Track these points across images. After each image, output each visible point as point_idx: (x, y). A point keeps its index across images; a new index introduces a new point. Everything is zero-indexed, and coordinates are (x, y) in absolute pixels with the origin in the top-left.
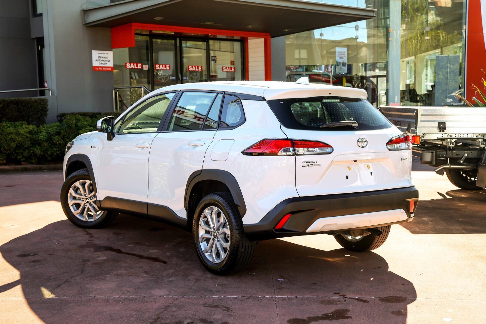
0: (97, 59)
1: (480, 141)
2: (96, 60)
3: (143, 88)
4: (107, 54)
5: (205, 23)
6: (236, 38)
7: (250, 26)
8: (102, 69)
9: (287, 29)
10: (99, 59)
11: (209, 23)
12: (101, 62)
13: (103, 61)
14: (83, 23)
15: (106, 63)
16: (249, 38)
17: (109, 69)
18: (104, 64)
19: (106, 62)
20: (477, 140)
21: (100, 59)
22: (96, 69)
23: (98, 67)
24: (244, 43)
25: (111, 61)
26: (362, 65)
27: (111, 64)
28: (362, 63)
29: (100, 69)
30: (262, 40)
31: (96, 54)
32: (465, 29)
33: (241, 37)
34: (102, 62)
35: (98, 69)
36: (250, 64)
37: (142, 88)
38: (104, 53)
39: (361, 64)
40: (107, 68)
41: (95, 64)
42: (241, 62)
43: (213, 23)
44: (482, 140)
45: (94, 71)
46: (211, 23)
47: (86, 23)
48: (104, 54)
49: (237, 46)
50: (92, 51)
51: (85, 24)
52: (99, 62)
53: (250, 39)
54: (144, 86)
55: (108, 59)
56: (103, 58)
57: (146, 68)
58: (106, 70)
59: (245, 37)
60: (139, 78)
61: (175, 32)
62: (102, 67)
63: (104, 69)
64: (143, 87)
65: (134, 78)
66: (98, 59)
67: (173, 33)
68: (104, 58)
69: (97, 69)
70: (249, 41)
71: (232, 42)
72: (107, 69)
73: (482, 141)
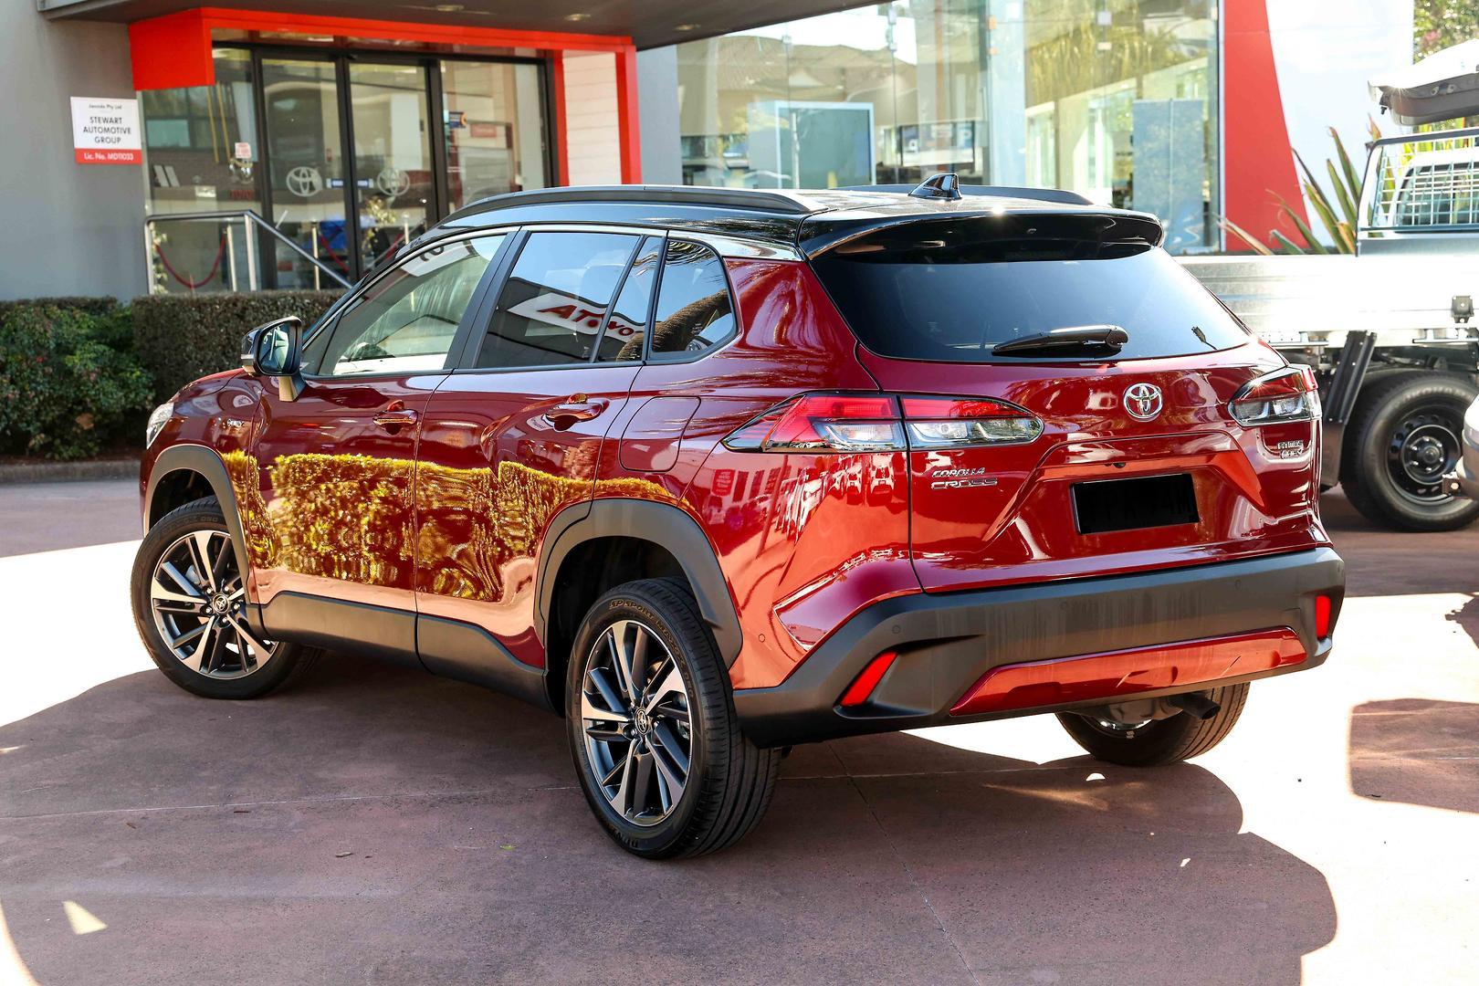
0: (89, 125)
1: (1317, 353)
2: (85, 130)
3: (249, 216)
4: (120, 107)
5: (434, 5)
6: (520, 52)
7: (575, 17)
8: (106, 156)
9: (687, 23)
10: (94, 125)
11: (449, 8)
12: (100, 135)
13: (107, 130)
14: (39, 9)
15: (119, 140)
16: (565, 52)
17: (129, 158)
18: (111, 140)
19: (116, 135)
20: (1308, 349)
21: (98, 125)
22: (86, 158)
23: (92, 152)
24: (548, 67)
25: (132, 131)
26: (888, 132)
27: (133, 141)
28: (887, 127)
29: (100, 157)
30: (608, 59)
31: (84, 110)
32: (1216, 18)
33: (538, 51)
34: (105, 135)
35: (94, 156)
36: (571, 137)
37: (246, 217)
38: (108, 106)
39: (885, 131)
40: (120, 154)
41: (83, 141)
42: (543, 129)
43: (461, 7)
44: (1322, 348)
45: (80, 164)
46: (456, 7)
47: (48, 7)
48: (109, 109)
49: (527, 77)
50: (72, 98)
51: (43, 13)
52: (94, 135)
53: (568, 57)
54: (251, 211)
55: (124, 125)
56: (105, 120)
57: (246, 151)
58: (119, 162)
59: (551, 51)
60: (181, 184)
61: (334, 37)
62: (105, 152)
63: (111, 157)
64: (249, 213)
65: (164, 183)
66: (92, 125)
67: (331, 40)
68: (111, 121)
69: (90, 157)
70: (566, 61)
71: (509, 66)
72: (122, 157)
73: (1322, 352)
